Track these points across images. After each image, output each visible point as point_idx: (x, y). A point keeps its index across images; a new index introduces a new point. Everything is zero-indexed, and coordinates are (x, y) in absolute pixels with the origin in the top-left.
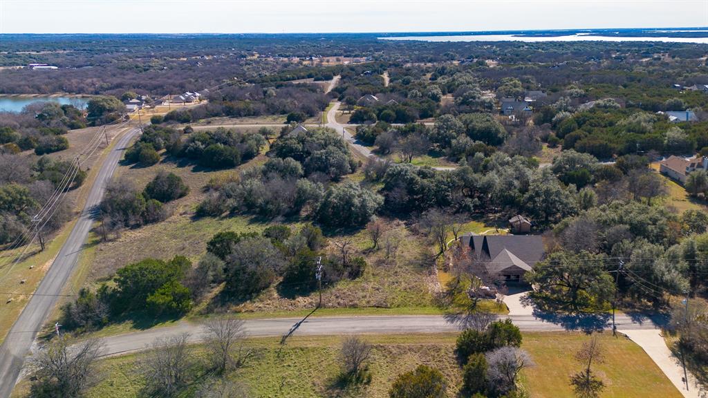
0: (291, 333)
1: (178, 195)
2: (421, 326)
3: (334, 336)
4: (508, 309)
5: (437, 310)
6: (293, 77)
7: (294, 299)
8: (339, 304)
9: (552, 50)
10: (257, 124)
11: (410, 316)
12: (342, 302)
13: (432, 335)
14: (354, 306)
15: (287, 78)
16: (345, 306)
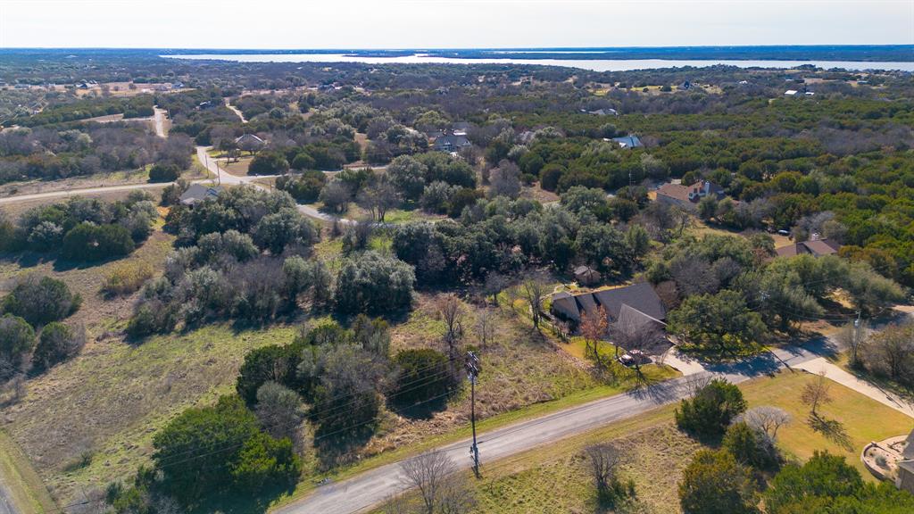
0: (476, 461)
1: (67, 310)
2: (616, 412)
3: (532, 450)
4: (676, 370)
5: (610, 390)
6: (85, 114)
7: (430, 417)
8: (493, 409)
9: (407, 74)
10: (102, 186)
11: (590, 403)
12: (497, 406)
13: (635, 418)
14: (515, 408)
15: (75, 115)
16: (505, 410)
